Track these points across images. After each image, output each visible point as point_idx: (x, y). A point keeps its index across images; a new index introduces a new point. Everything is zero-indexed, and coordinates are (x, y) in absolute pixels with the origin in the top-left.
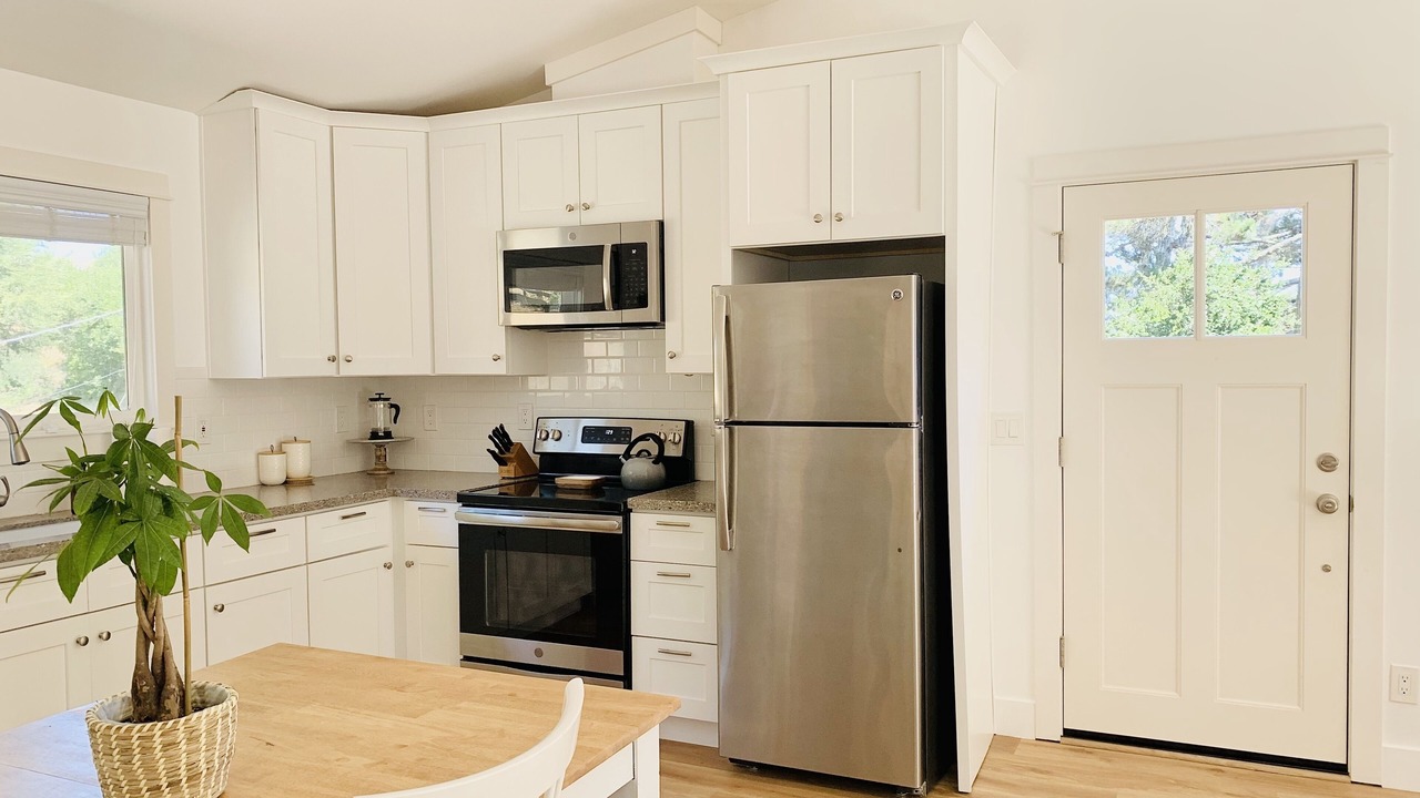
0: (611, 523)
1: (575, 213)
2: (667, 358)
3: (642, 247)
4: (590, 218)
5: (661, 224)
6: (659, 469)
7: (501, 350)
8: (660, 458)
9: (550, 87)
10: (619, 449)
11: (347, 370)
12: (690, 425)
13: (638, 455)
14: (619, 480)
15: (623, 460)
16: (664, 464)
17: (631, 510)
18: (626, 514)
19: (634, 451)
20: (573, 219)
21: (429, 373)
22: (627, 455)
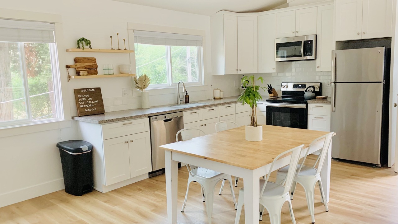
0: (303, 106)
1: (294, 34)
2: (317, 67)
3: (311, 41)
4: (298, 35)
5: (316, 35)
6: (314, 94)
7: (275, 67)
8: (314, 92)
9: (288, 3)
10: (304, 90)
11: (240, 73)
12: (321, 84)
13: (308, 91)
14: (304, 97)
15: (305, 92)
16: (315, 93)
17: (308, 103)
18: (307, 104)
19: (308, 90)
20: (294, 35)
21: (257, 73)
22: (306, 91)
